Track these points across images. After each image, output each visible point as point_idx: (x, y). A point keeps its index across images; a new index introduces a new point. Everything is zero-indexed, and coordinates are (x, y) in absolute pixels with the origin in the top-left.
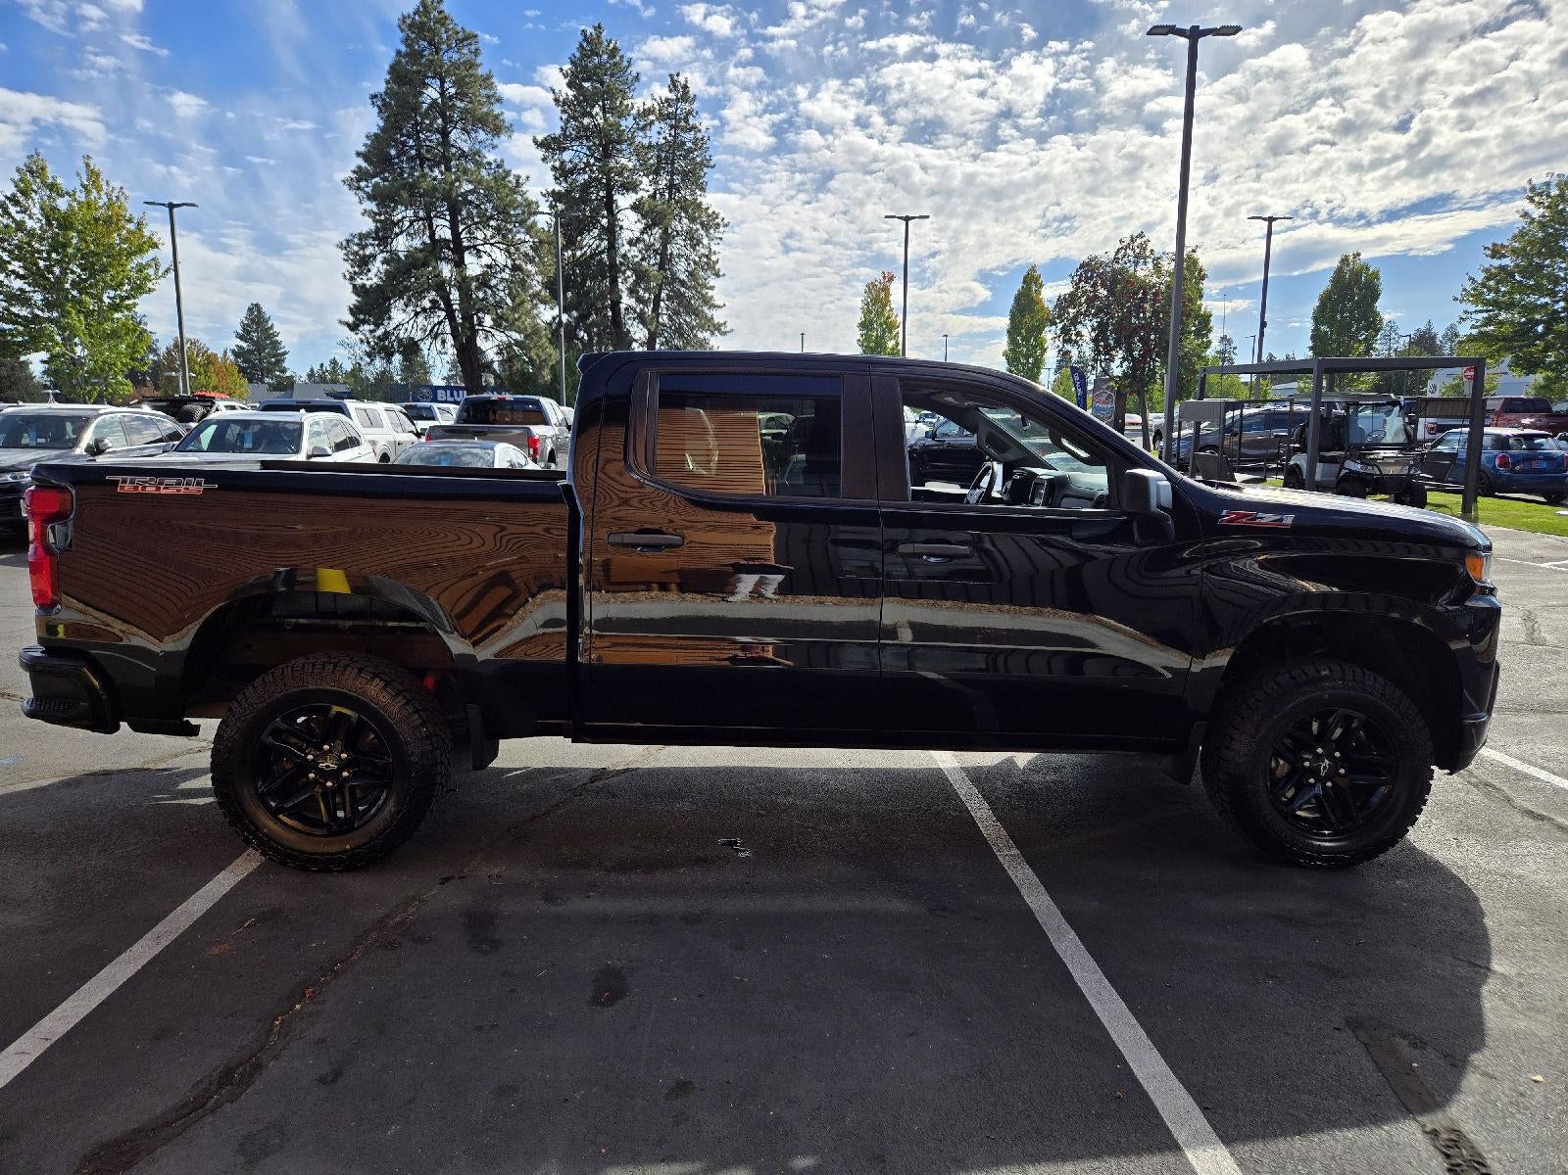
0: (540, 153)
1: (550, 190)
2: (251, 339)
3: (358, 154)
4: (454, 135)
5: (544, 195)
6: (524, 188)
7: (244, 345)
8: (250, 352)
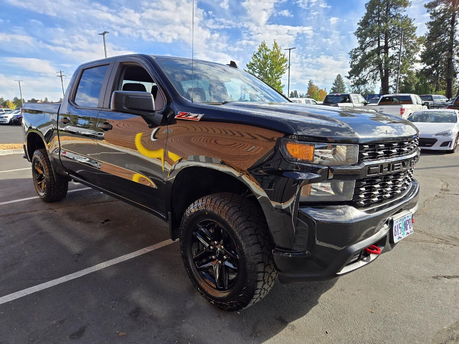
0: (426, 9)
1: (429, 22)
2: (337, 85)
3: (358, 24)
4: (391, 10)
5: (426, 24)
6: (412, 23)
7: (335, 86)
8: (336, 88)
